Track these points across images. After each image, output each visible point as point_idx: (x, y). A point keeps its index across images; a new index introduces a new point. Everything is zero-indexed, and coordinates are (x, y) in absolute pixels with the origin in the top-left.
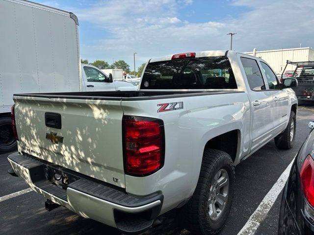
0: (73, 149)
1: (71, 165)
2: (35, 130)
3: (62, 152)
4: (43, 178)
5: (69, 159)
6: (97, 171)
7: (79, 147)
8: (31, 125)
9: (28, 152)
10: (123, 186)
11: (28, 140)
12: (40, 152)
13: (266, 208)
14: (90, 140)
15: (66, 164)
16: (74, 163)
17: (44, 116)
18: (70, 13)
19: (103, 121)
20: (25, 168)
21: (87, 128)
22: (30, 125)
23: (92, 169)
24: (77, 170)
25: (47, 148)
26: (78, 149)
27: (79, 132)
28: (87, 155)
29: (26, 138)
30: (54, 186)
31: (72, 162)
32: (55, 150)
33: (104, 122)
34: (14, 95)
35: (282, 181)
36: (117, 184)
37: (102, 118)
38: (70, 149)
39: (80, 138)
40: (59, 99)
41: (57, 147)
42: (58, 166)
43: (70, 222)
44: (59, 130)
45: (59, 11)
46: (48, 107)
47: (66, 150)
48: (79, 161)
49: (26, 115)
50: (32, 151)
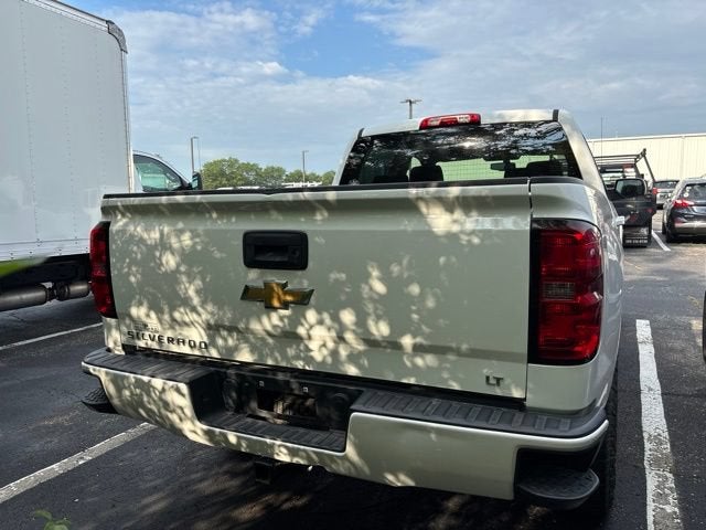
0: (348, 317)
1: (329, 360)
2: (198, 282)
3: (302, 331)
4: (221, 407)
5: (324, 345)
6: (428, 367)
7: (371, 311)
8: (183, 269)
9: (155, 345)
10: (517, 394)
11: (159, 312)
12: (206, 339)
13: (661, 444)
14: (415, 289)
15: (310, 360)
16: (343, 352)
17: (238, 244)
18: (107, 22)
19: (464, 238)
20: (171, 383)
21: (405, 262)
22: (177, 271)
23: (408, 364)
24: (352, 371)
25: (242, 326)
26: (369, 314)
27: (375, 273)
28: (398, 328)
29: (155, 307)
30: (261, 422)
31: (334, 353)
32: (275, 327)
33: (469, 241)
34: (106, 196)
35: (650, 389)
36: (498, 392)
37: (462, 232)
38: (336, 318)
39: (380, 287)
40: (306, 193)
41: (281, 319)
42: (276, 369)
43: (249, 521)
44: (300, 273)
45: (84, 16)
46: (253, 217)
47: (321, 322)
48: (361, 347)
49: (164, 245)
50: (171, 340)
